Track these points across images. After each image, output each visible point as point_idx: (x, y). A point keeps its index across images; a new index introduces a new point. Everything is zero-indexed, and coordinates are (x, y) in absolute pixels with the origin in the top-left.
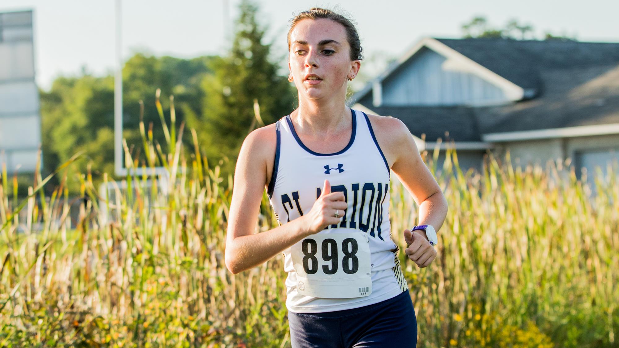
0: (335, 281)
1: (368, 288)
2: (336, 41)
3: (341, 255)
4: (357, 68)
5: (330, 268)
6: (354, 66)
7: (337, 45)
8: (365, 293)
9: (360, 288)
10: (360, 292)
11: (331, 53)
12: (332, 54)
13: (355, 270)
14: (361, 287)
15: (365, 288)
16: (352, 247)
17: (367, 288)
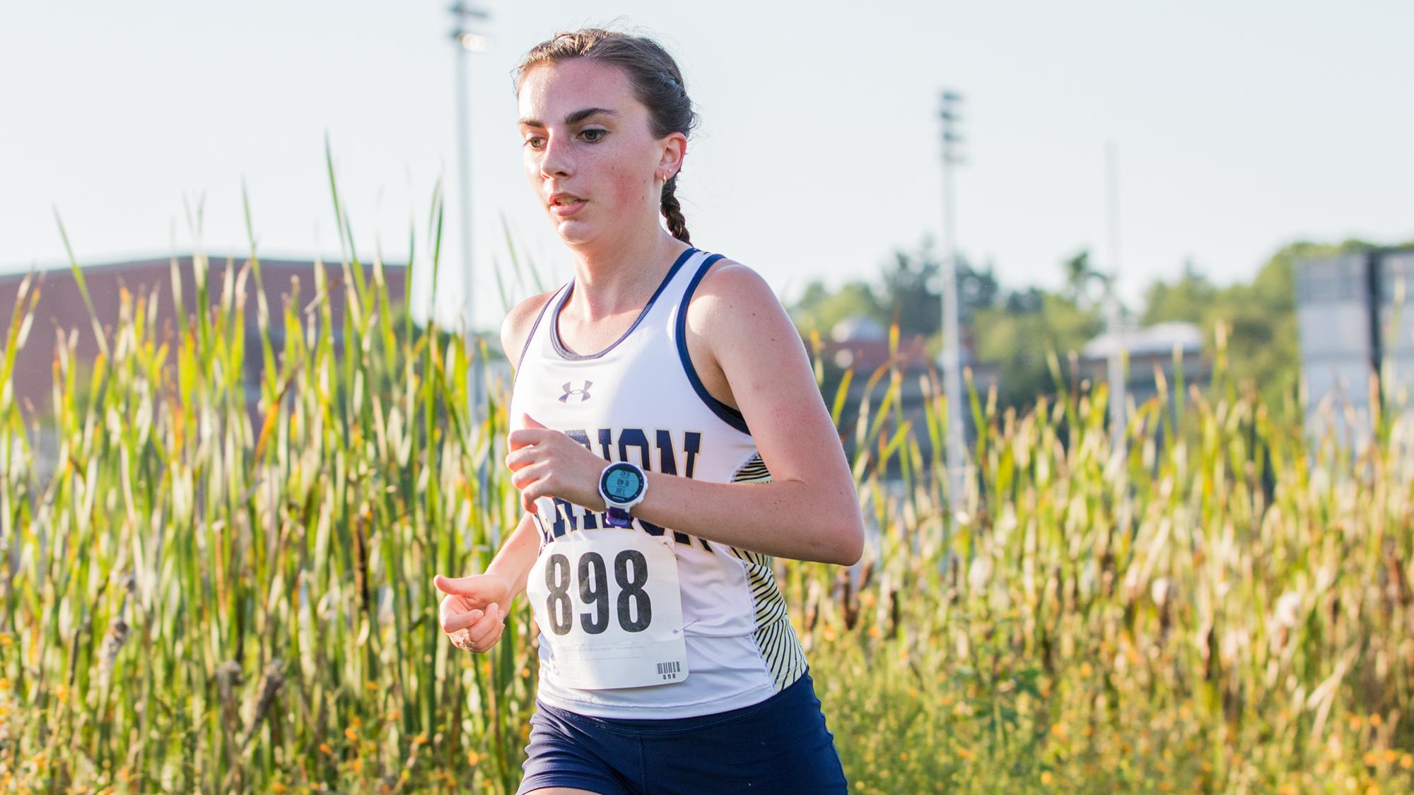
0: (605, 649)
1: (678, 663)
2: (606, 108)
3: (614, 590)
4: (679, 151)
5: (595, 621)
6: (670, 147)
7: (609, 116)
8: (671, 674)
9: (658, 665)
10: (660, 673)
11: (598, 136)
12: (600, 139)
13: (644, 623)
14: (662, 662)
15: (670, 664)
16: (635, 570)
17: (676, 664)
